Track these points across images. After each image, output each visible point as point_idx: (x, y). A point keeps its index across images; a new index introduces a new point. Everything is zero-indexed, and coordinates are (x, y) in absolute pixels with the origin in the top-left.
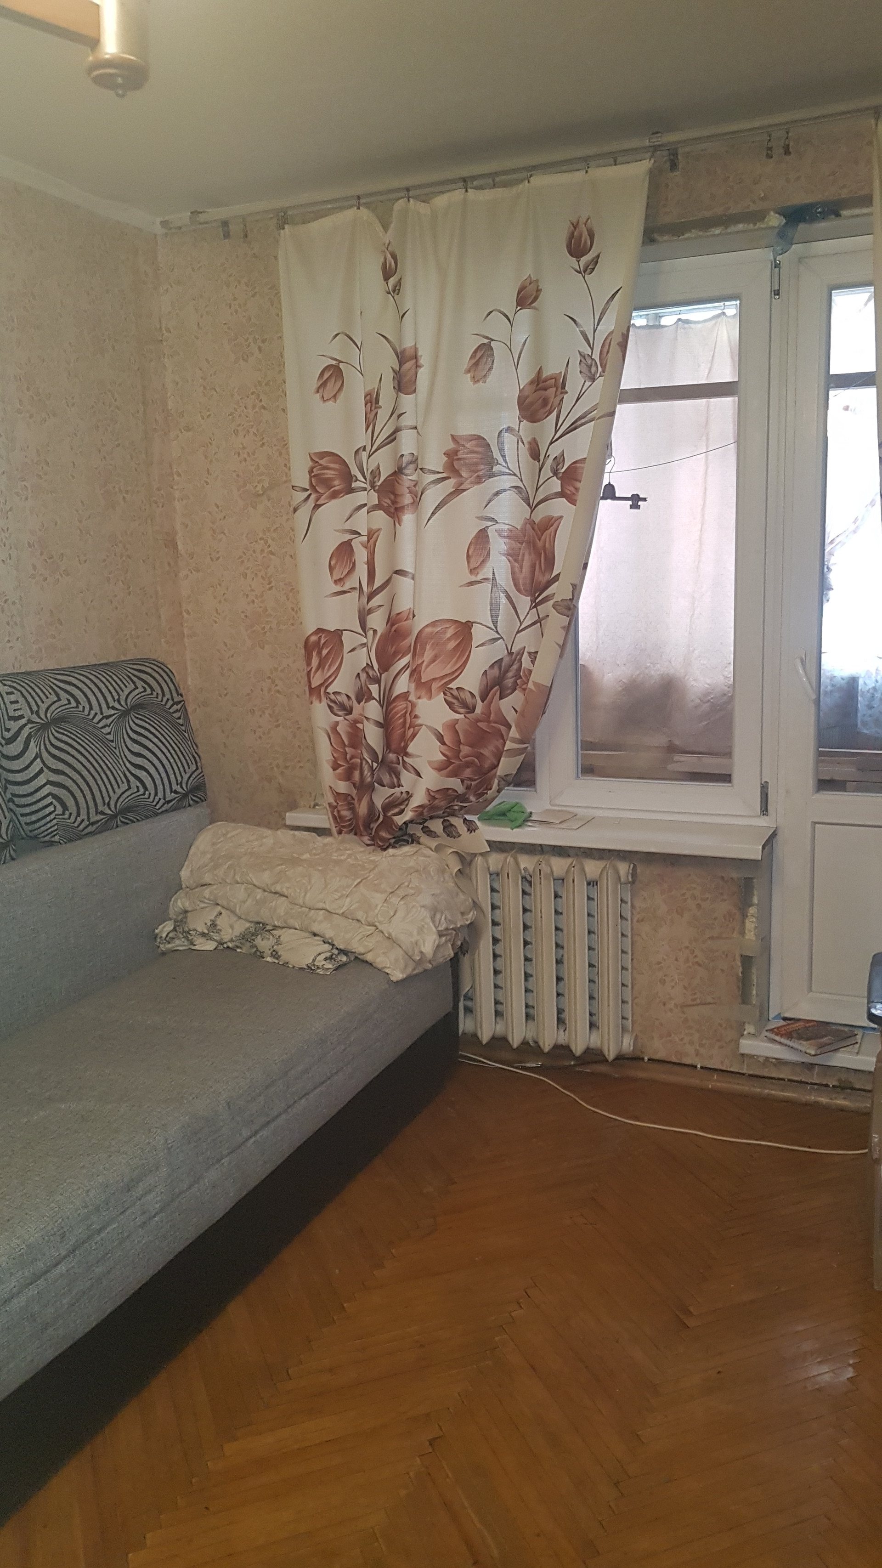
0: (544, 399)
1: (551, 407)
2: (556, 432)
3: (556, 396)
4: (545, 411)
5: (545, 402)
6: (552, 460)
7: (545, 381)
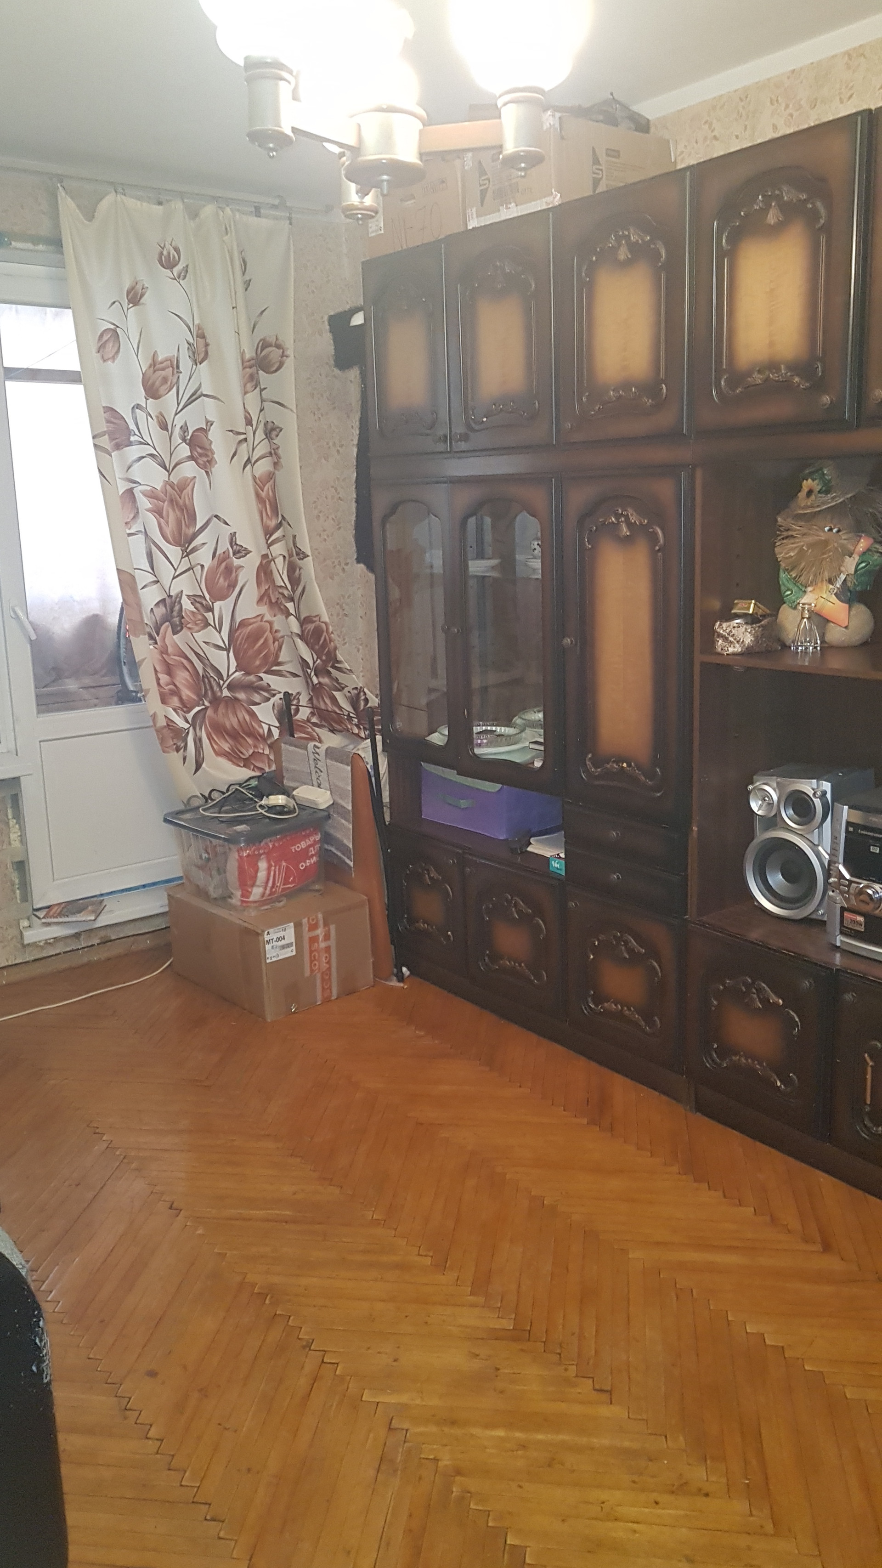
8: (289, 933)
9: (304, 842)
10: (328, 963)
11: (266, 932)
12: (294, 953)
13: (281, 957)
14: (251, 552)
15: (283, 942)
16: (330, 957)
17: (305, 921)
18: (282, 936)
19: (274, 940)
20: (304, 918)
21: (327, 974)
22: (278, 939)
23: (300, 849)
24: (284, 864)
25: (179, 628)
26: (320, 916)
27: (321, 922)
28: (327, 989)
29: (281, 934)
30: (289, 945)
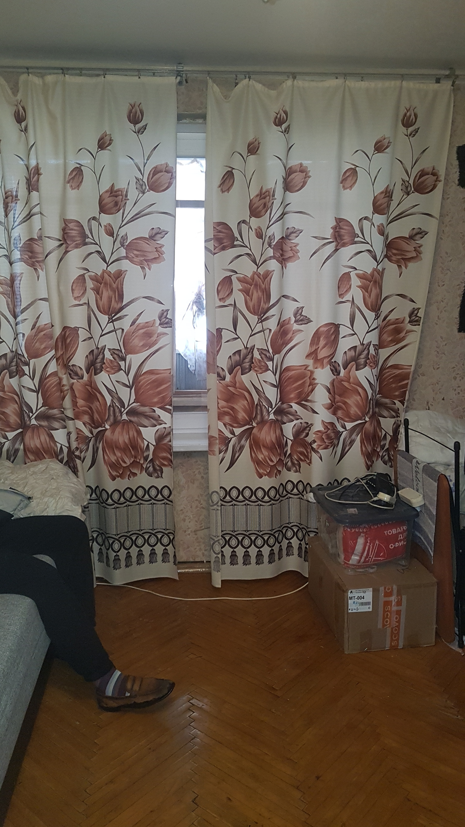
0: (116, 202)
1: (120, 207)
2: (123, 221)
3: (122, 201)
4: (117, 208)
5: (116, 204)
6: (120, 238)
7: (116, 192)
8: (368, 595)
9: (395, 529)
10: (399, 622)
11: (350, 591)
12: (371, 610)
13: (359, 611)
14: (312, 321)
15: (362, 601)
16: (400, 618)
17: (382, 589)
18: (362, 597)
19: (355, 598)
20: (382, 586)
21: (396, 630)
22: (359, 598)
23: (391, 534)
24: (377, 542)
25: (247, 370)
26: (395, 587)
27: (395, 591)
28: (395, 640)
29: (362, 594)
30: (368, 603)
